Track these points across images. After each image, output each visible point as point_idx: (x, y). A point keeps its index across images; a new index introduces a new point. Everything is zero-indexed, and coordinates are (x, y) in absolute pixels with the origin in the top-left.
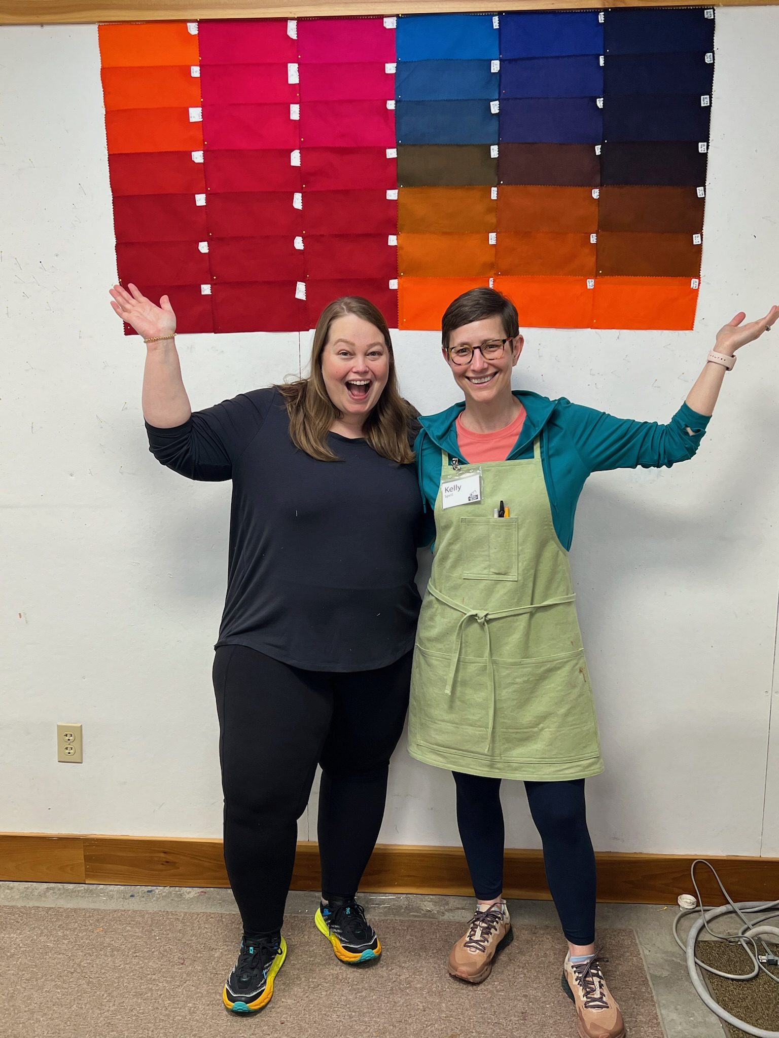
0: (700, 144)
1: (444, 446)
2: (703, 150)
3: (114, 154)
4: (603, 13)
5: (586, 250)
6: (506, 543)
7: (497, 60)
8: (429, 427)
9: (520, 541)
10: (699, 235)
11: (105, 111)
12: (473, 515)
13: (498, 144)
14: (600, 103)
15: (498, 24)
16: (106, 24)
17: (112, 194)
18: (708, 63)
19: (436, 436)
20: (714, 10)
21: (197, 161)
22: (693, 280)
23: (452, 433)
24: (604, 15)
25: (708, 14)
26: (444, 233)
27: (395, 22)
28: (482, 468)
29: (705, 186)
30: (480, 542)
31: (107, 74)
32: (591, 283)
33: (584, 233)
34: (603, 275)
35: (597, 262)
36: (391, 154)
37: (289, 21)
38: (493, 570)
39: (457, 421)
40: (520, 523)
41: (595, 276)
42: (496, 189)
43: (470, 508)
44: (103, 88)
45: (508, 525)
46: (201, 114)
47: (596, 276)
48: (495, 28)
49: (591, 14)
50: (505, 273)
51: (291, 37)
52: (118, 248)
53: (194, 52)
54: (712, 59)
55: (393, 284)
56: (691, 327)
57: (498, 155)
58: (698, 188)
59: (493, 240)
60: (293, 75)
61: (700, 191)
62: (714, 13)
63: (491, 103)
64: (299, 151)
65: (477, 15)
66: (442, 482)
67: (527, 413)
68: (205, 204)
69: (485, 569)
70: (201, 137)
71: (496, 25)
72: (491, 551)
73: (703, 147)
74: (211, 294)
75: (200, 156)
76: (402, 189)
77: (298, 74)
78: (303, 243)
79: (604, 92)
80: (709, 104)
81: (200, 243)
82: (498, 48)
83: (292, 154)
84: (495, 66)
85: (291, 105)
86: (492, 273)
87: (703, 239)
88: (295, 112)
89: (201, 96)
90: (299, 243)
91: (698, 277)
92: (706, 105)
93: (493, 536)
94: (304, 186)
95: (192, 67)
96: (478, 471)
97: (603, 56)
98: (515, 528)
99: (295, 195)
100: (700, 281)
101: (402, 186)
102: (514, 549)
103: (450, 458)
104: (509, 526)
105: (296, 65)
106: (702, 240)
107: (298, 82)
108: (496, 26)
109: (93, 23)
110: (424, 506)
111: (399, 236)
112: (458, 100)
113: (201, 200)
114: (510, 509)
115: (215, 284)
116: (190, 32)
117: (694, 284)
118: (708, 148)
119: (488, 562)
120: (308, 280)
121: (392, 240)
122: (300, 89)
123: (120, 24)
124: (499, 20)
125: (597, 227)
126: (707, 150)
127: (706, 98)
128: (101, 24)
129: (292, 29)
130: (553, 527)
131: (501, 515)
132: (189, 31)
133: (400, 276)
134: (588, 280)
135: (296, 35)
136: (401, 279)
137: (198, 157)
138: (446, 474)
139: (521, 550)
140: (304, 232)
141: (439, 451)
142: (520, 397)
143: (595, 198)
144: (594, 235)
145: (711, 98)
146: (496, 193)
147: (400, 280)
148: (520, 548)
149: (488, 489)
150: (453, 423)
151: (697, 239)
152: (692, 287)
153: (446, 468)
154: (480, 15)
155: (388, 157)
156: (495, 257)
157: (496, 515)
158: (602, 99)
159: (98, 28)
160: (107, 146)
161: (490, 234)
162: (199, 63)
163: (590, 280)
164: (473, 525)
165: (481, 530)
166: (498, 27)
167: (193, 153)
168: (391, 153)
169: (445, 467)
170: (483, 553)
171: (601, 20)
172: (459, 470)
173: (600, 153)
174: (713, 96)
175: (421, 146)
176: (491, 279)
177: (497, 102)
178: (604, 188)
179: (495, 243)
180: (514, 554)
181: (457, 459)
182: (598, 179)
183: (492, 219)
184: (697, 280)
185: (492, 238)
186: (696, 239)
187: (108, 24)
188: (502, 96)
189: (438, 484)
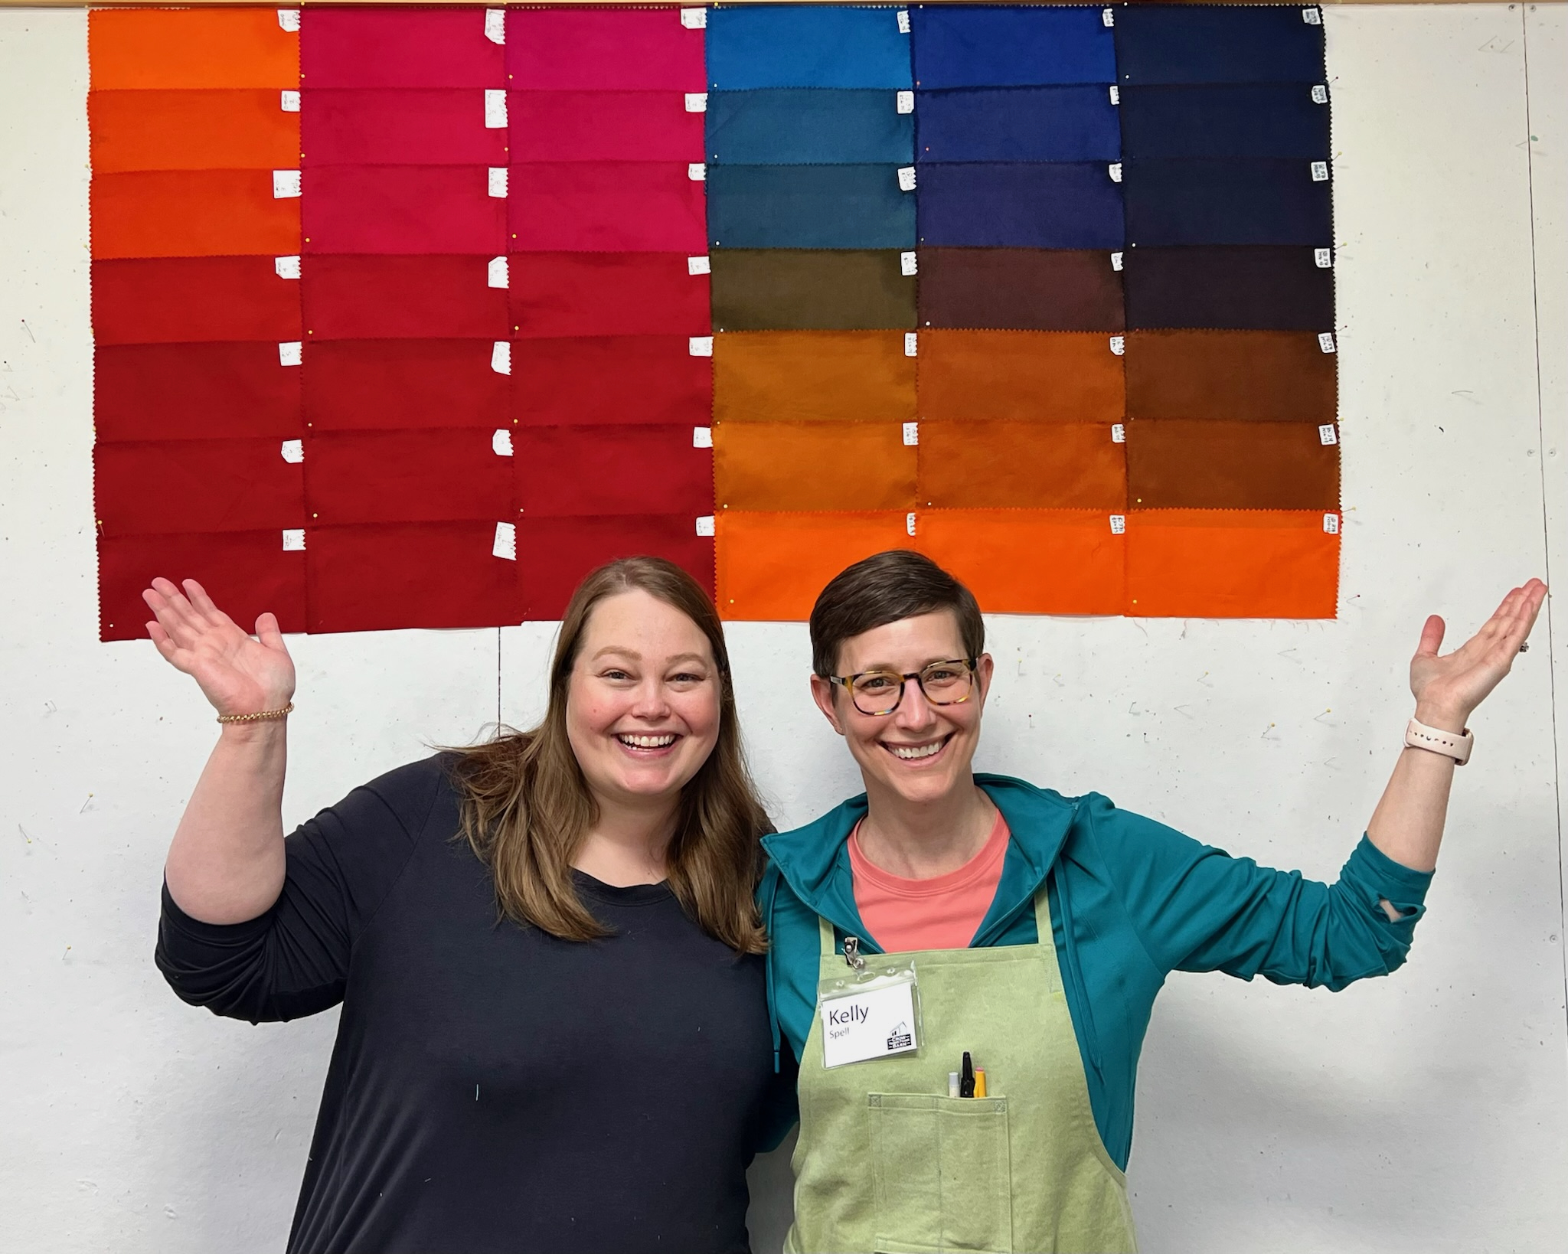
0: (1317, 251)
1: (823, 907)
2: (1324, 262)
3: (103, 261)
4: (1111, 10)
5: (1104, 458)
6: (981, 1164)
7: (909, 90)
8: (788, 859)
9: (1015, 1160)
10: (1331, 426)
11: (90, 175)
12: (899, 1088)
13: (916, 250)
14: (1115, 172)
15: (908, 26)
16: (106, 8)
17: (93, 340)
18: (1319, 102)
19: (804, 882)
20: (1320, 10)
21: (285, 275)
22: (1327, 517)
23: (841, 876)
24: (1112, 13)
25: (1309, 16)
26: (811, 423)
27: (704, 17)
28: (915, 965)
29: (1333, 331)
30: (916, 1157)
31: (99, 104)
32: (1118, 523)
33: (1098, 423)
34: (1141, 507)
35: (1128, 480)
36: (697, 267)
37: (488, 11)
38: (949, 1234)
39: (849, 842)
40: (1013, 1113)
41: (1127, 507)
42: (914, 336)
43: (893, 1069)
44: (90, 129)
45: (985, 1118)
46: (299, 183)
47: (1129, 509)
48: (902, 31)
49: (1088, 11)
50: (941, 503)
51: (494, 41)
52: (97, 453)
53: (290, 64)
54: (1325, 97)
55: (705, 526)
56: (1331, 613)
57: (916, 271)
58: (1320, 336)
59: (910, 437)
60: (496, 110)
61: (1324, 341)
62: (1321, 16)
63: (900, 171)
64: (505, 259)
65: (866, 8)
66: (821, 996)
67: (1010, 830)
68: (300, 363)
69: (930, 1229)
70: (298, 228)
71: (904, 26)
72: (947, 1184)
73: (1323, 257)
74: (304, 548)
75: (294, 266)
76: (723, 335)
77: (506, 110)
78: (511, 442)
79: (1122, 153)
80: (1327, 178)
81: (285, 443)
82: (909, 70)
83: (491, 264)
84: (906, 102)
85: (491, 170)
86: (912, 502)
87: (1340, 435)
88: (498, 183)
89: (301, 149)
90: (502, 443)
91: (1336, 509)
92: (1321, 179)
93: (947, 1144)
94: (517, 328)
95: (284, 93)
96: (908, 973)
97: (1116, 87)
98: (1002, 1124)
99: (495, 346)
100: (1340, 517)
101: (722, 330)
102: (1000, 1181)
103: (839, 935)
104: (987, 1119)
105: (502, 94)
106: (1338, 437)
107: (506, 126)
108: (904, 28)
109: (80, 6)
110: (777, 1054)
111: (715, 429)
112: (831, 164)
113: (291, 354)
114: (987, 1075)
115: (314, 529)
116: (284, 27)
117: (1329, 524)
118: (1332, 260)
119: (936, 1213)
120: (522, 518)
121: (702, 438)
122: (509, 139)
123: (136, 10)
124: (909, 18)
125: (1123, 411)
126: (1332, 262)
127: (1320, 166)
128: (95, 9)
129: (494, 26)
130: (1093, 1122)
131: (967, 1086)
132: (281, 24)
133: (718, 510)
134: (1112, 517)
135: (504, 37)
136: (721, 515)
137: (288, 267)
138: (829, 977)
139: (1019, 1186)
140: (516, 421)
141: (811, 920)
142: (993, 790)
143: (1117, 353)
144: (1120, 426)
145: (1329, 167)
146: (915, 343)
147: (718, 517)
148: (1015, 1179)
149: (931, 1020)
150: (843, 850)
151: (1327, 433)
152: (1325, 529)
153: (831, 961)
154: (872, 8)
155: (691, 273)
156: (918, 471)
157: (954, 1090)
158: (1120, 165)
159: (89, 15)
160: (89, 244)
161: (905, 425)
162: (298, 86)
163: (1117, 517)
164: (899, 1112)
165: (918, 1125)
166: (909, 31)
167: (278, 260)
168: (699, 265)
169: (828, 959)
170: (924, 1188)
171: (1108, 23)
172: (862, 967)
173: (1121, 268)
174: (1332, 163)
175: (760, 251)
176: (911, 516)
177: (912, 170)
178: (1132, 334)
179: (916, 444)
180: (1001, 1194)
181: (856, 939)
182: (1120, 318)
183: (907, 395)
184: (1336, 517)
185: (910, 434)
186: (1326, 435)
187: (111, 8)
188: (920, 159)
189: (813, 1004)
